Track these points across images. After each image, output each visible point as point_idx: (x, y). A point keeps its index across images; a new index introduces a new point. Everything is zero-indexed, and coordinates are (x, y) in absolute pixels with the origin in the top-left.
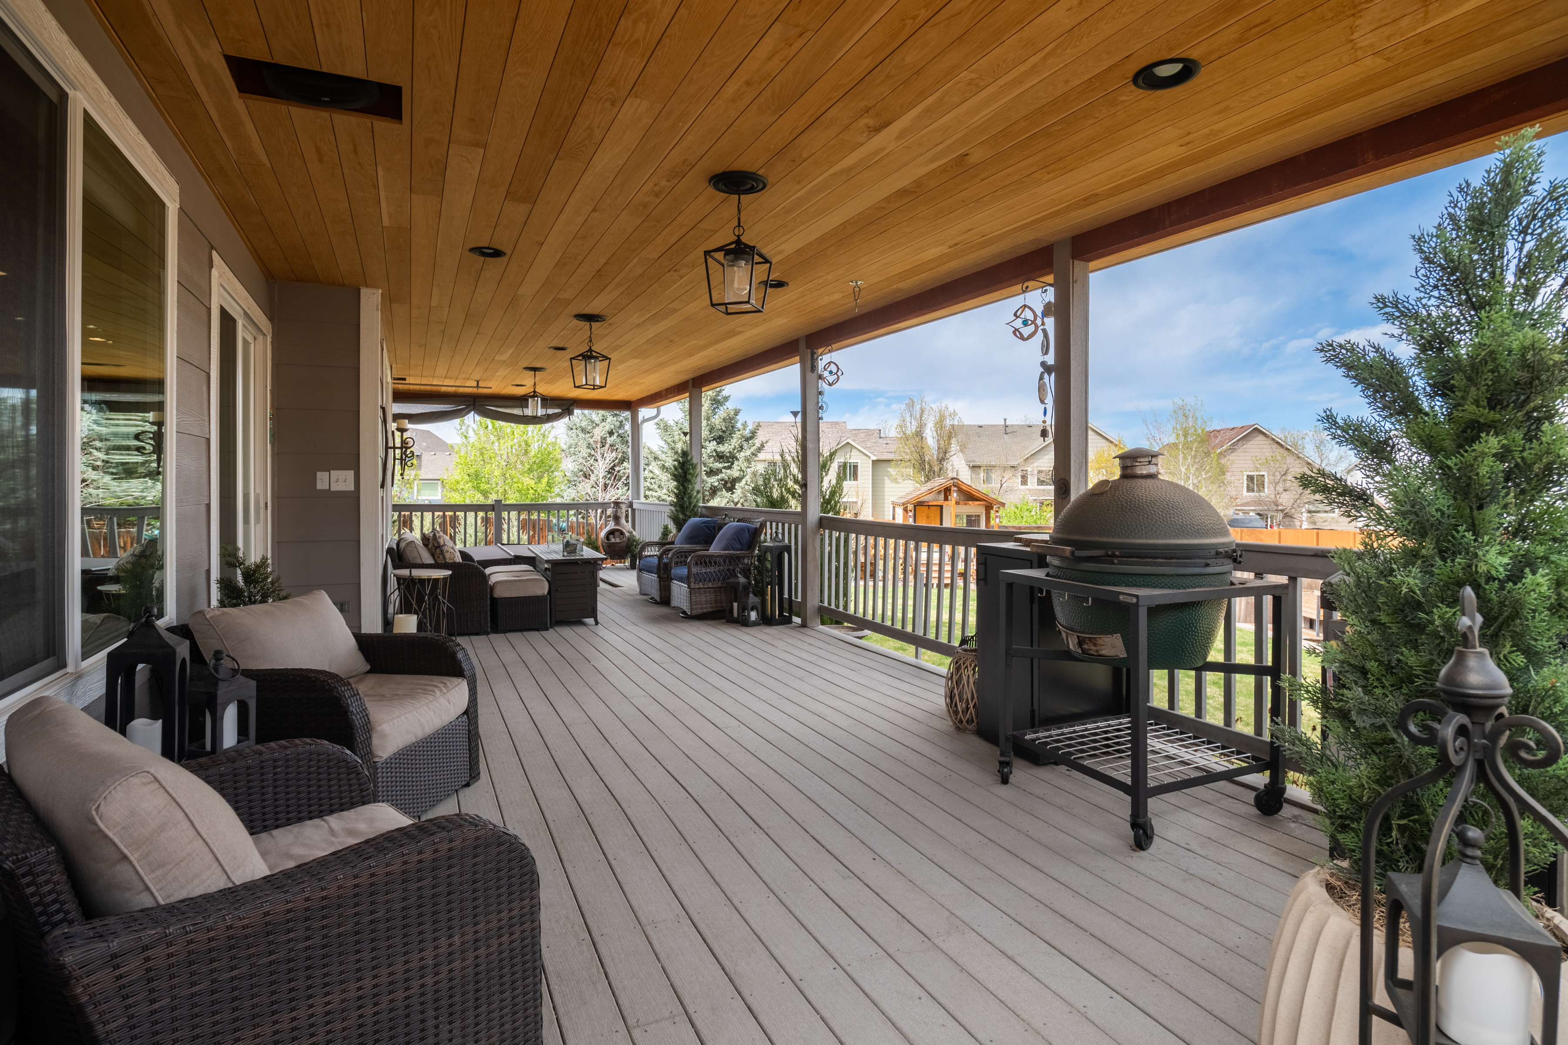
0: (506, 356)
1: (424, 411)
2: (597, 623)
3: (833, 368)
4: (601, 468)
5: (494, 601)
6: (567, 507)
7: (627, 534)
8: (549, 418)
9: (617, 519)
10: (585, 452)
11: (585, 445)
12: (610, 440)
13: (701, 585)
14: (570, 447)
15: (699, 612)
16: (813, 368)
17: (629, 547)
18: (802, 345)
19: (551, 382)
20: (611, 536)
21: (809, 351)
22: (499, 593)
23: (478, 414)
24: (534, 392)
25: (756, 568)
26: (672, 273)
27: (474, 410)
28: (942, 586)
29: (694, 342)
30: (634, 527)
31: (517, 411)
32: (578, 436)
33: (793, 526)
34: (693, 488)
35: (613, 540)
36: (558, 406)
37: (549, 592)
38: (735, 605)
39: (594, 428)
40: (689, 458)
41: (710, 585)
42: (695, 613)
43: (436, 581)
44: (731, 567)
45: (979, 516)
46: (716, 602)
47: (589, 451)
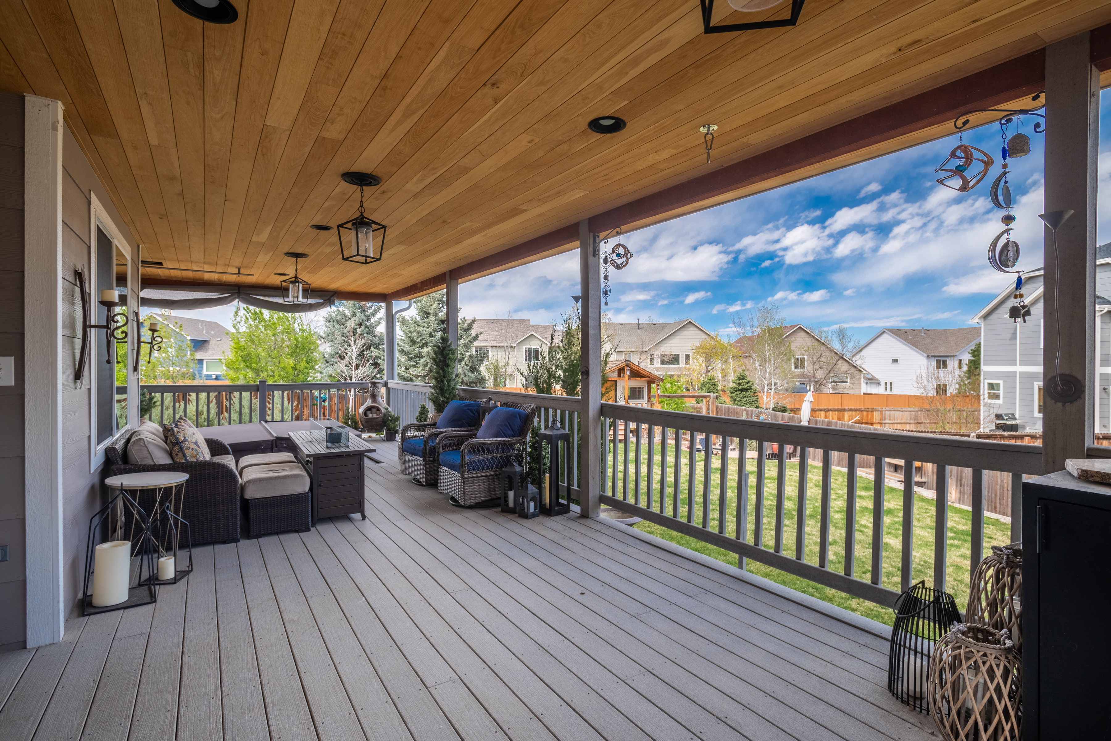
0: (264, 236)
1: (187, 298)
2: (364, 518)
3: (621, 251)
4: (354, 351)
5: (246, 504)
6: (327, 387)
7: (383, 410)
8: (310, 308)
9: (374, 397)
10: (340, 339)
11: (340, 334)
12: (359, 331)
13: (475, 474)
14: (328, 335)
15: (473, 502)
16: (596, 252)
17: (385, 422)
18: (584, 229)
19: (313, 271)
20: (369, 412)
21: (591, 234)
22: (250, 494)
23: (243, 302)
24: (296, 277)
25: (530, 454)
26: (486, 90)
27: (238, 297)
28: (617, 441)
29: (469, 224)
30: (388, 403)
31: (280, 300)
32: (334, 326)
33: (559, 411)
34: (453, 372)
35: (370, 416)
36: (320, 297)
37: (311, 489)
38: (511, 494)
39: (347, 321)
40: (448, 344)
41: (484, 473)
42: (468, 503)
43: (168, 490)
44: (504, 454)
45: (643, 388)
46: (490, 490)
47: (343, 338)
